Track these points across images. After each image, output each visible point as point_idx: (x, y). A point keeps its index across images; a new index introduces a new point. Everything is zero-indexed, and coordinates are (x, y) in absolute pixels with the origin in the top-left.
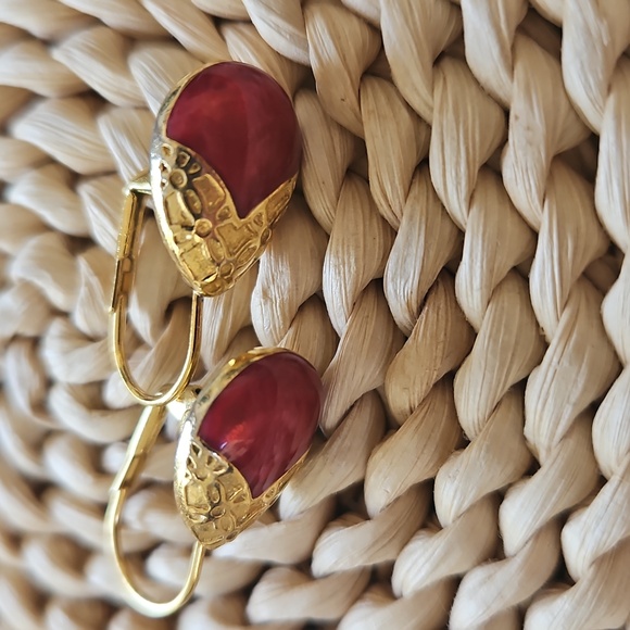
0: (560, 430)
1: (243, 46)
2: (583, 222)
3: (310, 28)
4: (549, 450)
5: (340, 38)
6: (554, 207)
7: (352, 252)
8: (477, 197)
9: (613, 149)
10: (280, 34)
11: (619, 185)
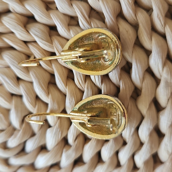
0: (131, 134)
1: (35, 49)
2: (130, 84)
3: (54, 43)
4: (129, 139)
5: (62, 45)
6: (123, 81)
7: (73, 99)
8: (103, 81)
9: (136, 67)
10: (46, 45)
11: (138, 75)
